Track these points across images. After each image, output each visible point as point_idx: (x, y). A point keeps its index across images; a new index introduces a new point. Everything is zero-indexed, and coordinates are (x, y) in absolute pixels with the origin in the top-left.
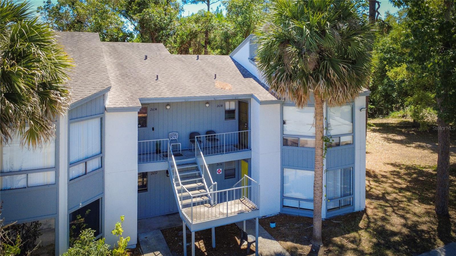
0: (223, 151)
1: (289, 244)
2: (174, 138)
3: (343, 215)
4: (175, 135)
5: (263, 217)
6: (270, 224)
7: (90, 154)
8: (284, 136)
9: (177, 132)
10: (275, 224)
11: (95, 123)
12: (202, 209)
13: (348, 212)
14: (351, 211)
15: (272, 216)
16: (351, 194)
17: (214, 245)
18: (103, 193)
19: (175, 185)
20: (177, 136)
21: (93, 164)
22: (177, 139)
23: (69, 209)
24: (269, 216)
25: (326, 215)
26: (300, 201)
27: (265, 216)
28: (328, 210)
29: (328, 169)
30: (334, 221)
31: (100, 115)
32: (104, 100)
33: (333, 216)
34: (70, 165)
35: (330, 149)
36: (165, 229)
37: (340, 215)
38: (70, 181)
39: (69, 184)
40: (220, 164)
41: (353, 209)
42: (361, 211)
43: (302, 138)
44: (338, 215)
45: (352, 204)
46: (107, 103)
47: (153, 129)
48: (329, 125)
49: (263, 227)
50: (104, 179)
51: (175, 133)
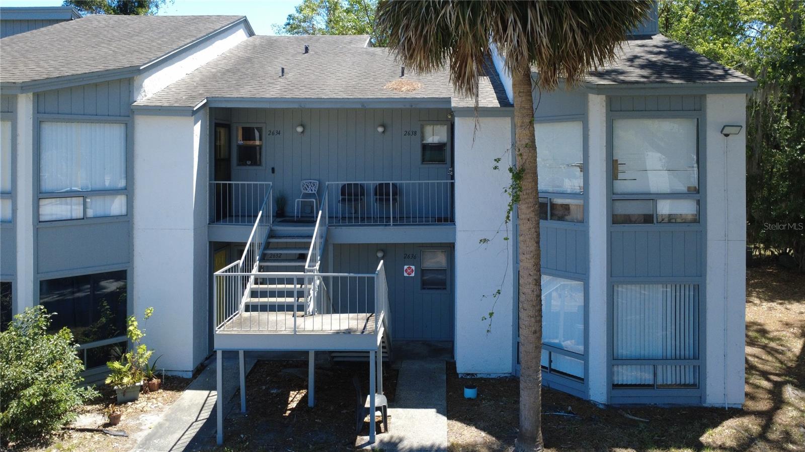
0: (388, 220)
2: (312, 190)
4: (314, 185)
5: (468, 374)
6: (465, 388)
9: (317, 180)
10: (476, 389)
11: (115, 130)
13: (681, 401)
14: (694, 402)
15: (492, 379)
16: (696, 357)
17: (311, 403)
18: (130, 262)
20: (317, 188)
22: (315, 192)
23: (38, 273)
24: (485, 376)
25: (610, 397)
26: (552, 353)
27: (472, 374)
28: (616, 386)
29: (614, 278)
30: (629, 414)
31: (122, 118)
32: (130, 91)
33: (633, 404)
34: (40, 195)
35: (619, 228)
36: (267, 361)
37: (656, 404)
38: (40, 222)
39: (38, 227)
40: (410, 256)
41: (701, 397)
42: (727, 409)
43: (559, 201)
44: (650, 404)
45: (698, 385)
46: (141, 100)
47: (273, 170)
48: (620, 168)
49: (448, 392)
50: (133, 238)
51: (314, 181)
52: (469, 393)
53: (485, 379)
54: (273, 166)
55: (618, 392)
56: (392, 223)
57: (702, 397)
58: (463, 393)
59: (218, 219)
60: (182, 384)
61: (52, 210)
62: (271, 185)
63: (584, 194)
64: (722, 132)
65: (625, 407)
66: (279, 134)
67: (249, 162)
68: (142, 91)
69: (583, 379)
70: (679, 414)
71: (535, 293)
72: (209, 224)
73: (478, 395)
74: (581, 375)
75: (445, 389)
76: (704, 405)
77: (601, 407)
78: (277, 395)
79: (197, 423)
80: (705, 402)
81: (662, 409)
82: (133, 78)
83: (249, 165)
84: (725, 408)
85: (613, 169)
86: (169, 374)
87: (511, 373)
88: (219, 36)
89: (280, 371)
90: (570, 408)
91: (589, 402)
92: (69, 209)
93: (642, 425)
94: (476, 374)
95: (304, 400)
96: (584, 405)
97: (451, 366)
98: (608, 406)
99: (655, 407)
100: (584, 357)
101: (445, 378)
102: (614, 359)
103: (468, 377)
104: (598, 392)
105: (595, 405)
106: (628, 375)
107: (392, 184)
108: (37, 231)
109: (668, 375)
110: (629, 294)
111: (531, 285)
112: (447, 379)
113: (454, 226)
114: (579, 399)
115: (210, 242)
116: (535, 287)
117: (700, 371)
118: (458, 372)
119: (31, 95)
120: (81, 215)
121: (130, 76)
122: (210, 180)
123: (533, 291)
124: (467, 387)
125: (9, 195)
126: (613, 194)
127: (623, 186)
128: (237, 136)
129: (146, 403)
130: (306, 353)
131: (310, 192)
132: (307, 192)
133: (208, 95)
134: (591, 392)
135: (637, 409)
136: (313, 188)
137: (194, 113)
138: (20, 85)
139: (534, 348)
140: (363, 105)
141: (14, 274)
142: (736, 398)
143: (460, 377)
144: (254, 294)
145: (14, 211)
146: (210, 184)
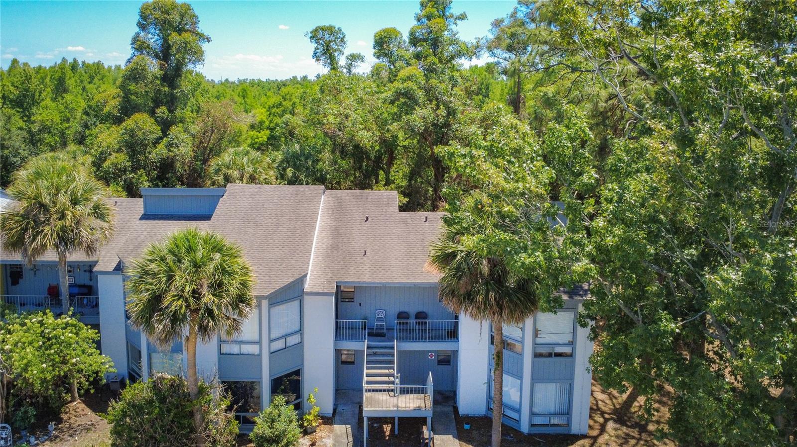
0: (426, 339)
2: (381, 316)
3: (555, 435)
4: (382, 313)
5: (464, 415)
7: (290, 331)
8: (492, 333)
9: (384, 310)
10: (470, 425)
11: (296, 304)
12: (383, 397)
13: (561, 432)
14: (565, 432)
15: (476, 418)
16: (568, 413)
17: (396, 432)
18: (302, 364)
19: (365, 368)
20: (384, 315)
21: (293, 340)
22: (383, 318)
23: (270, 376)
25: (529, 430)
28: (533, 425)
29: (534, 380)
30: (537, 438)
31: (299, 298)
32: (301, 286)
33: (539, 433)
34: (271, 340)
35: (537, 359)
38: (271, 352)
39: (270, 355)
43: (509, 341)
44: (546, 433)
45: (569, 425)
46: (305, 289)
47: (360, 304)
48: (539, 332)
49: (456, 425)
50: (304, 353)
52: (467, 427)
53: (472, 417)
54: (360, 302)
55: (533, 429)
56: (427, 341)
57: (570, 429)
58: (463, 426)
60: (331, 421)
61: (276, 346)
62: (367, 322)
63: (522, 341)
65: (535, 435)
67: (347, 300)
68: (305, 286)
69: (518, 421)
70: (559, 437)
72: (335, 340)
73: (471, 428)
74: (518, 419)
75: (454, 424)
76: (571, 433)
77: (526, 434)
81: (553, 435)
83: (348, 302)
84: (579, 435)
85: (536, 333)
87: (485, 415)
90: (512, 435)
91: (521, 432)
92: (279, 345)
93: (542, 444)
94: (468, 414)
96: (518, 433)
97: (456, 409)
98: (529, 435)
99: (549, 434)
100: (518, 411)
101: (455, 417)
102: (532, 414)
104: (525, 428)
105: (523, 433)
106: (537, 420)
108: (270, 357)
109: (555, 420)
110: (539, 387)
113: (458, 343)
114: (516, 430)
115: (336, 350)
117: (569, 420)
118: (460, 413)
119: (267, 299)
120: (284, 347)
122: (335, 319)
124: (465, 423)
125: (258, 343)
126: (535, 344)
127: (539, 340)
132: (379, 317)
133: (337, 281)
134: (522, 427)
135: (541, 436)
137: (332, 294)
138: (265, 296)
141: (261, 378)
142: (585, 430)
143: (461, 416)
145: (261, 350)
146: (335, 322)
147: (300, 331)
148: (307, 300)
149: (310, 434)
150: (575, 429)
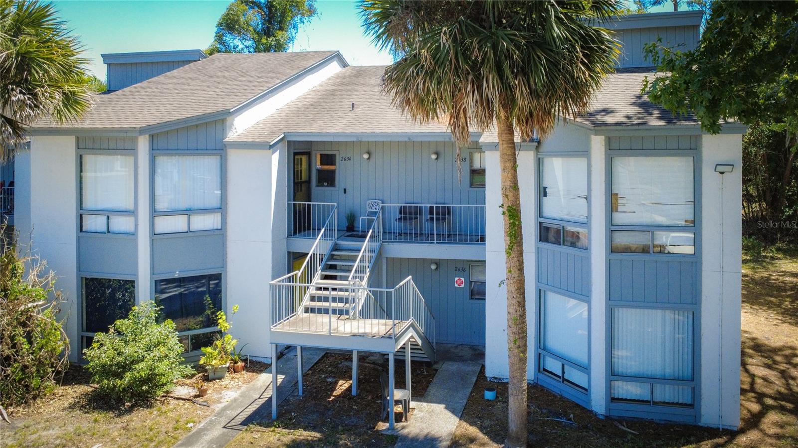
0: (433, 238)
1: (473, 431)
2: (376, 209)
3: (663, 422)
4: (378, 204)
5: (496, 378)
6: (485, 391)
8: (541, 220)
10: (495, 392)
13: (677, 419)
14: (689, 421)
16: (692, 379)
17: (354, 393)
18: (224, 267)
25: (608, 409)
26: (565, 366)
27: (500, 379)
28: (614, 400)
29: (614, 302)
30: (624, 426)
31: (219, 151)
32: (223, 130)
33: (630, 417)
34: (154, 213)
35: (616, 256)
36: (334, 354)
37: (653, 419)
38: (155, 234)
39: (153, 238)
40: (461, 269)
41: (696, 416)
42: (721, 429)
43: (571, 229)
44: (647, 419)
45: (693, 405)
46: (232, 136)
47: (345, 190)
48: (620, 201)
49: (472, 392)
50: (226, 247)
51: (379, 201)
52: (489, 395)
54: (345, 188)
55: (615, 405)
56: (435, 242)
57: (698, 416)
58: (483, 395)
59: (295, 233)
60: (262, 369)
61: (165, 225)
62: (336, 205)
63: (587, 224)
64: (715, 171)
65: (621, 420)
66: (350, 159)
67: (326, 184)
68: (233, 128)
69: (586, 390)
70: (672, 430)
71: (518, 313)
72: (288, 237)
73: (497, 397)
74: (586, 386)
75: (470, 390)
76: (699, 424)
77: (601, 417)
78: (331, 383)
79: (260, 400)
80: (700, 422)
81: (658, 424)
82: (226, 118)
83: (325, 186)
84: (720, 428)
85: (612, 202)
86: (254, 359)
87: (533, 380)
88: (312, 71)
89: (341, 363)
90: (572, 416)
91: (591, 411)
92: (177, 224)
93: (630, 437)
94: (503, 379)
95: (349, 389)
96: (585, 413)
97: (484, 369)
98: (608, 418)
99: (651, 422)
100: (587, 368)
101: (475, 380)
102: (613, 374)
103: (496, 381)
104: (598, 403)
105: (596, 415)
106: (627, 389)
107: (436, 207)
108: (152, 242)
109: (664, 393)
111: (515, 306)
112: (476, 381)
113: (484, 246)
114: (583, 409)
115: (289, 253)
116: (518, 308)
117: (696, 392)
118: (486, 376)
119: (147, 136)
120: (186, 229)
121: (224, 117)
122: (289, 200)
123: (516, 311)
124: (486, 390)
125: (132, 214)
126: (612, 225)
127: (620, 218)
128: (316, 161)
129: (229, 381)
130: (351, 352)
131: (375, 210)
132: (372, 210)
133: (286, 130)
134: (593, 403)
135: (633, 422)
136: (377, 207)
137: (271, 147)
138: (139, 129)
139: (518, 361)
140: (409, 139)
141: (136, 274)
143: (488, 380)
144: (313, 299)
145: (136, 226)
146: (289, 204)
147: (221, 209)
148: (234, 157)
149: (210, 381)
150: (709, 415)
